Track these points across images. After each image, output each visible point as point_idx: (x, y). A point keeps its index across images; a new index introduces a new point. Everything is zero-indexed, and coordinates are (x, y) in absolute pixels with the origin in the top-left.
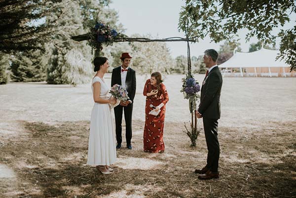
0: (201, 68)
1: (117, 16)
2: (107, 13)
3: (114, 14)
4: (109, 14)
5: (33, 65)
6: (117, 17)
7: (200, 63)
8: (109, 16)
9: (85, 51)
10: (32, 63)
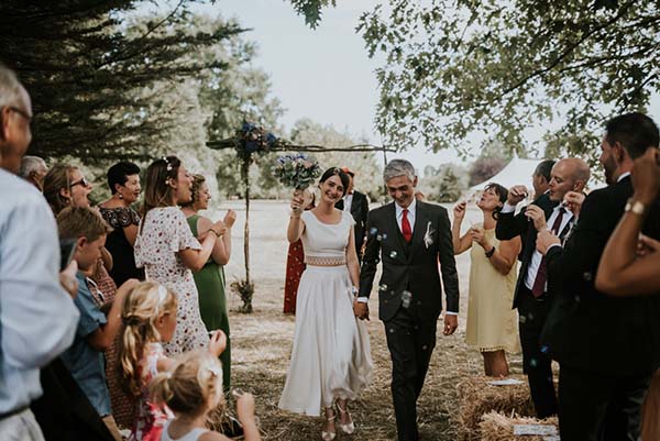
0: (441, 191)
1: (268, 82)
2: (247, 76)
3: (263, 79)
4: (252, 78)
5: (96, 181)
6: (268, 86)
7: (441, 181)
8: (251, 82)
9: (203, 155)
10: (94, 178)
